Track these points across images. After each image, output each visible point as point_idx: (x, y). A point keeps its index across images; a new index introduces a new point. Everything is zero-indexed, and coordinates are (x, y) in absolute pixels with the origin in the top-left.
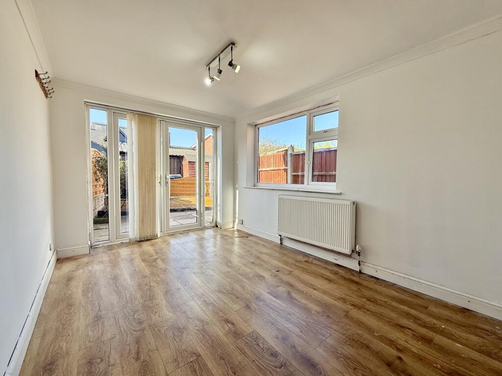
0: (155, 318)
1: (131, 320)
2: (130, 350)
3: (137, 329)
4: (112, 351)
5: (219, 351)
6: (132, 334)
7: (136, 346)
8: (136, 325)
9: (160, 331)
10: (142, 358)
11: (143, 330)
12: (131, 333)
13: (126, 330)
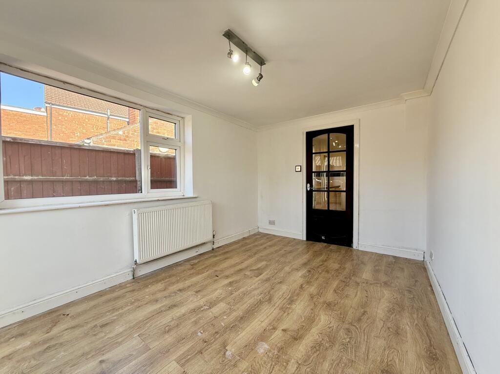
0: (334, 324)
1: (354, 340)
2: (367, 319)
3: (354, 328)
4: (380, 327)
5: (324, 285)
6: (360, 327)
7: (362, 318)
8: (353, 332)
9: (341, 313)
10: (362, 310)
11: (351, 324)
12: (360, 329)
13: (363, 335)
